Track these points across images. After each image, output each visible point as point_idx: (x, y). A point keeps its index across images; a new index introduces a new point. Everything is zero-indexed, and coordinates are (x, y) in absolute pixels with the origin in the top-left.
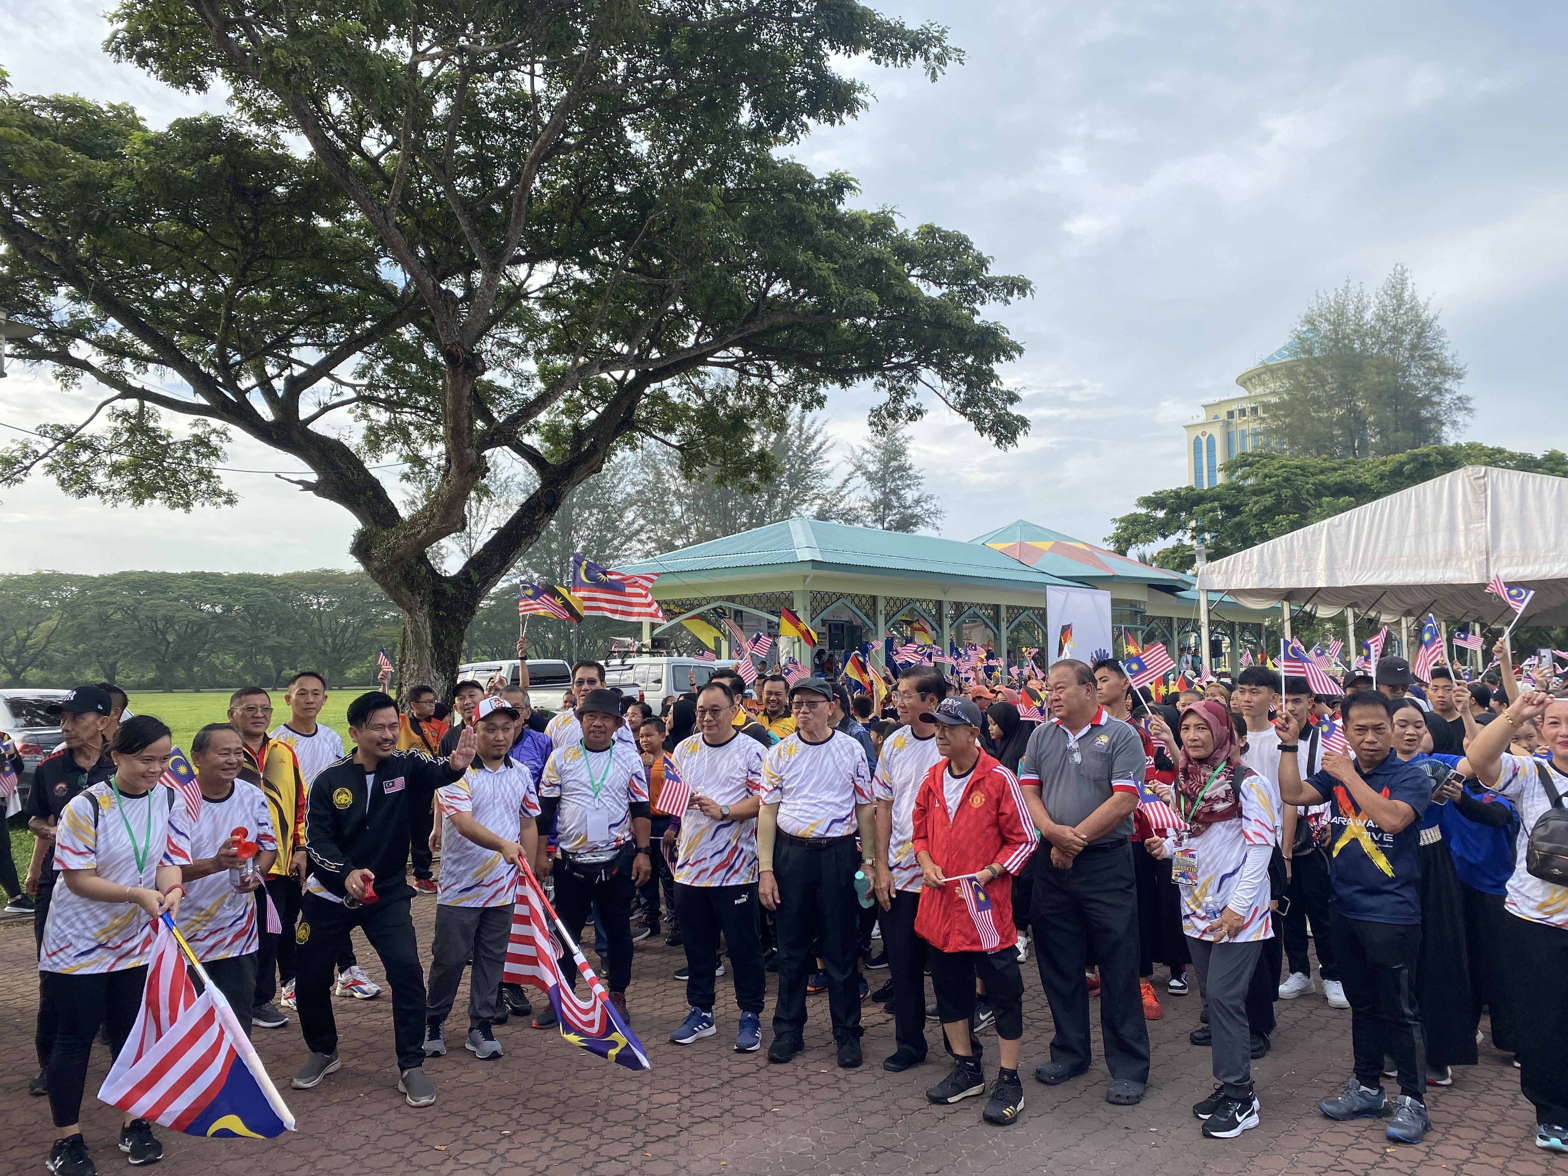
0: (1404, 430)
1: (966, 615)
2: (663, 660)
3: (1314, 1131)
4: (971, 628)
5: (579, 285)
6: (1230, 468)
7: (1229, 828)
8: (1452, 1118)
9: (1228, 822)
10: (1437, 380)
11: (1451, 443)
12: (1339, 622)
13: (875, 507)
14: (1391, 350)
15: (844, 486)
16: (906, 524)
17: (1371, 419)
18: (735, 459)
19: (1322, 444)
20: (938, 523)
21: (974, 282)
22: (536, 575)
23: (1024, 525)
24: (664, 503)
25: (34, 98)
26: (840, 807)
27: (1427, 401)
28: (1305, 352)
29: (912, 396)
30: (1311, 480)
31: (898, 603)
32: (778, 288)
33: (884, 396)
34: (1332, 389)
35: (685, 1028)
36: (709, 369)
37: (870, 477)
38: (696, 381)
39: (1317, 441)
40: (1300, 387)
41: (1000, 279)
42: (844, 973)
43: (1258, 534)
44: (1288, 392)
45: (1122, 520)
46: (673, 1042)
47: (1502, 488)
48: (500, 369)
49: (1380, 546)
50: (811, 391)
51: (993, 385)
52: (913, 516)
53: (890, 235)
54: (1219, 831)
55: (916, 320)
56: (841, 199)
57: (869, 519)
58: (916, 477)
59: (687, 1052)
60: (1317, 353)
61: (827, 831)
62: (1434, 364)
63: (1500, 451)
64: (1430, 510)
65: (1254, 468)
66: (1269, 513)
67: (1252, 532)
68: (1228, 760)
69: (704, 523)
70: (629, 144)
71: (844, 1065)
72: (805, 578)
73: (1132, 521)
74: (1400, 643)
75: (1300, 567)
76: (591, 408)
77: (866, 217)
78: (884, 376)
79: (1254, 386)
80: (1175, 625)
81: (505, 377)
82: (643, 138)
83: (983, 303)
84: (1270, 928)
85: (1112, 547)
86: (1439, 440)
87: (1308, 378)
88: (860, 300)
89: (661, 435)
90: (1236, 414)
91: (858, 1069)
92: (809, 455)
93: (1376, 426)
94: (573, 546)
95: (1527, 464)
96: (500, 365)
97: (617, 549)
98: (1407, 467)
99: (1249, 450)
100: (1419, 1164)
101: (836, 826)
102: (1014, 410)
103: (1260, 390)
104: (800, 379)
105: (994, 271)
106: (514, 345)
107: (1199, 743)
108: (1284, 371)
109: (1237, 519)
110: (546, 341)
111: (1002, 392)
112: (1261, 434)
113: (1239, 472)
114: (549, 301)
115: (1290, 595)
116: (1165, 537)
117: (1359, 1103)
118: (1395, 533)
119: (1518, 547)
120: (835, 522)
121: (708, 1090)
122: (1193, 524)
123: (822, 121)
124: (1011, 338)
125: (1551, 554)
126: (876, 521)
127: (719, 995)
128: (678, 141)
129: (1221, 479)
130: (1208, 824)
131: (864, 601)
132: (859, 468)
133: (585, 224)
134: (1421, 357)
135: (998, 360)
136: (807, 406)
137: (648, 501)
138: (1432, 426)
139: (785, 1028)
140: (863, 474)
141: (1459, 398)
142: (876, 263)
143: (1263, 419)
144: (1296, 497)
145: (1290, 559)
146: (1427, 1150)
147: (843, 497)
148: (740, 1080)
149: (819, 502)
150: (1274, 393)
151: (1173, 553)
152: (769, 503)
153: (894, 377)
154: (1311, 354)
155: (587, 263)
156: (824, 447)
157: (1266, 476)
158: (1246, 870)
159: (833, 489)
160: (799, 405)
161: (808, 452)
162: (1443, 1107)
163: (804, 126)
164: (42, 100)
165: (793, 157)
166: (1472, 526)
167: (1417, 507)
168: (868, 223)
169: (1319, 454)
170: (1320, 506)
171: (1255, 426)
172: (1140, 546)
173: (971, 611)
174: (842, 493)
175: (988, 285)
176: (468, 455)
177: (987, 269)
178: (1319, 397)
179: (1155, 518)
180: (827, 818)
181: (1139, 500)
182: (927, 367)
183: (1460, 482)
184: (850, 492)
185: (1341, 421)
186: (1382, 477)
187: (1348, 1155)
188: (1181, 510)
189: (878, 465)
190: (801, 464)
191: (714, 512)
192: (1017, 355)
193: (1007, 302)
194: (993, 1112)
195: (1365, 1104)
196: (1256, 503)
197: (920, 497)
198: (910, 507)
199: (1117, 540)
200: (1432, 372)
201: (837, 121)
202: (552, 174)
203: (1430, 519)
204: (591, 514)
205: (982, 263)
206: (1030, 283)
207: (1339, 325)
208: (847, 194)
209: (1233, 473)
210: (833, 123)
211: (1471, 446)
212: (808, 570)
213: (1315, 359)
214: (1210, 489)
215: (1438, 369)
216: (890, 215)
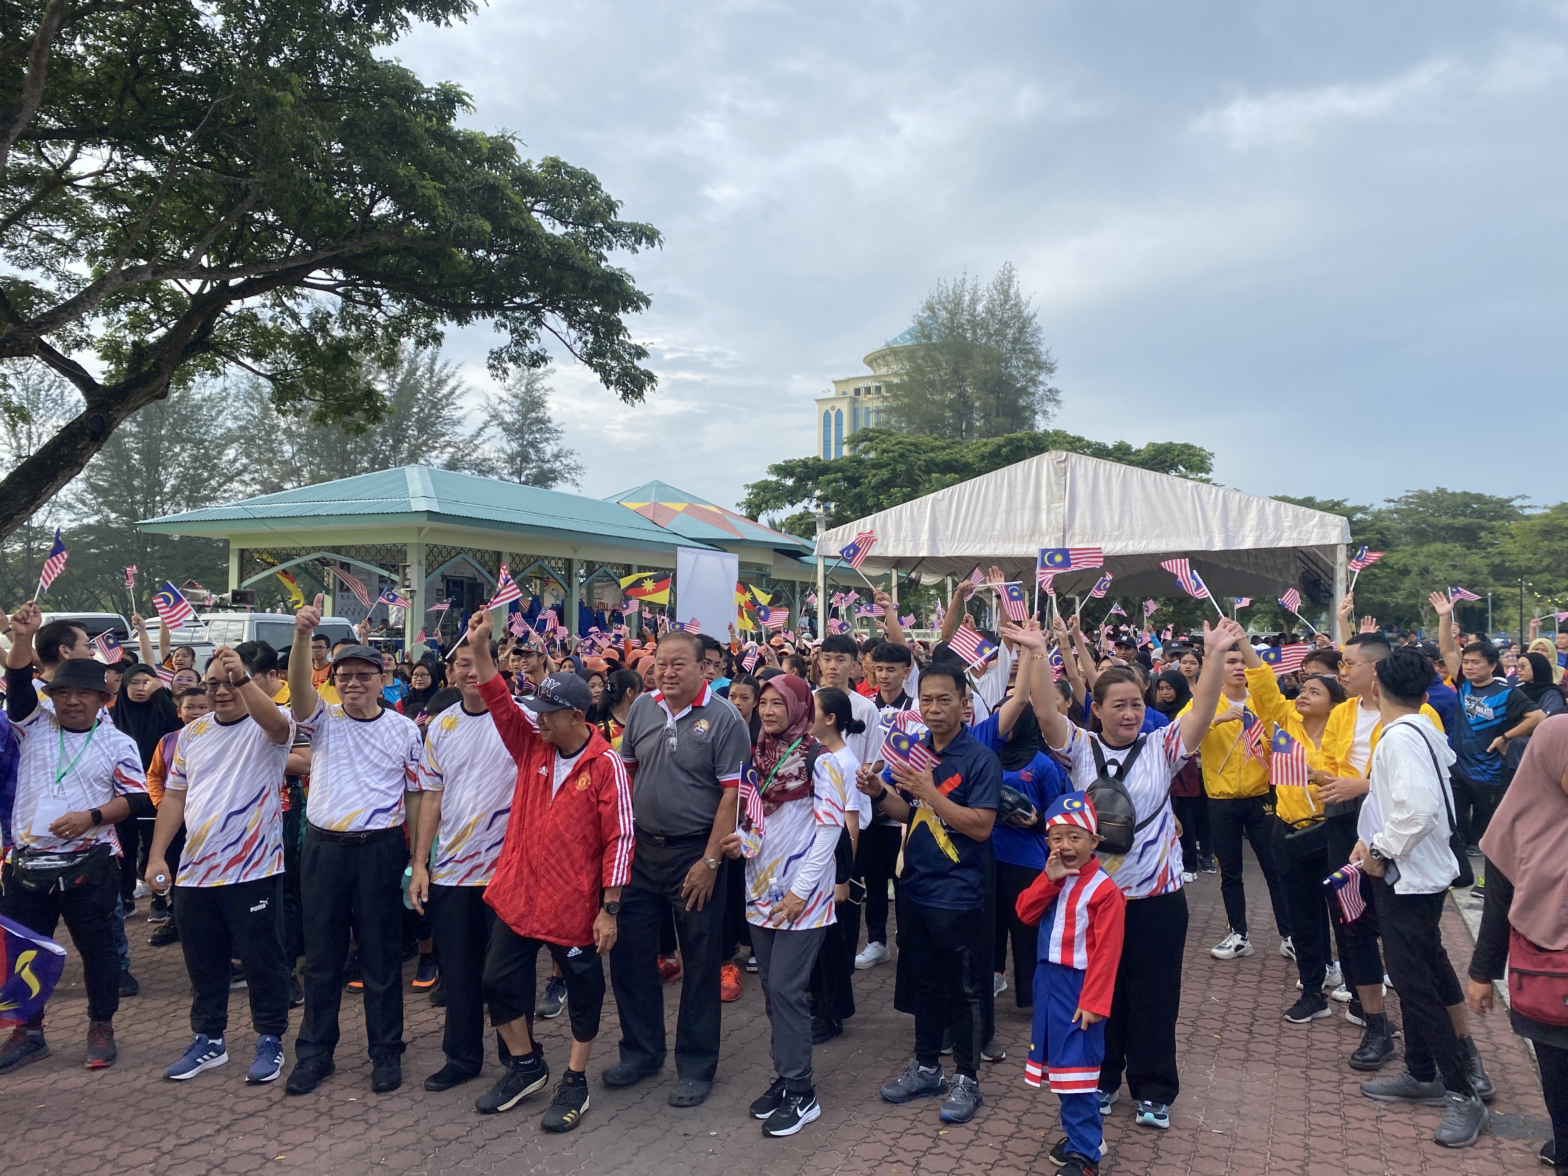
0: (1003, 416)
1: (596, 573)
2: (245, 616)
3: (872, 1118)
4: (603, 588)
5: (141, 178)
6: (854, 441)
7: (800, 807)
8: (1003, 1089)
9: (799, 801)
10: (1033, 372)
11: (1041, 430)
12: (941, 588)
13: (511, 459)
14: (997, 342)
15: (478, 434)
16: (544, 478)
17: (977, 404)
18: (337, 395)
19: (933, 424)
20: (578, 479)
21: (600, 225)
22: (113, 516)
23: (659, 485)
24: (273, 441)
26: (387, 794)
27: (1023, 391)
28: (925, 337)
29: (536, 341)
30: (923, 457)
31: (525, 560)
32: (383, 208)
33: (505, 338)
34: (946, 374)
35: (185, 1060)
36: (306, 291)
37: (507, 428)
38: (290, 303)
39: (931, 421)
40: (920, 370)
41: (628, 226)
42: (384, 984)
43: (875, 505)
44: (908, 374)
45: (754, 486)
46: (167, 1079)
47: (1079, 472)
48: (40, 269)
49: (977, 519)
50: (426, 326)
51: (621, 337)
52: (552, 471)
53: (511, 163)
54: (790, 811)
55: (537, 256)
56: (452, 115)
57: (506, 471)
58: (556, 431)
59: (185, 1089)
60: (934, 340)
61: (367, 823)
62: (1031, 357)
63: (1080, 439)
64: (1019, 490)
65: (874, 443)
66: (885, 486)
67: (869, 503)
68: (805, 737)
69: (318, 466)
70: (197, 15)
71: (378, 1090)
72: (420, 530)
73: (763, 488)
74: (991, 608)
75: (906, 537)
76: (163, 325)
77: (483, 139)
78: (506, 317)
79: (879, 365)
80: (798, 589)
81: (48, 278)
82: (215, 10)
83: (610, 248)
84: (833, 914)
85: (744, 513)
86: (1032, 427)
87: (926, 362)
88: (470, 227)
89: (248, 361)
90: (862, 391)
91: (394, 1093)
92: (441, 400)
93: (981, 411)
94: (162, 485)
95: (1100, 452)
96: (41, 264)
97: (215, 490)
98: (1004, 450)
99: (872, 426)
100: (968, 1145)
101: (380, 817)
102: (642, 364)
103: (884, 370)
104: (414, 311)
105: (623, 216)
106: (60, 242)
107: (773, 718)
108: (905, 354)
109: (857, 490)
110: (101, 241)
111: (630, 346)
112: (883, 411)
113: (861, 446)
114: (102, 193)
115: (898, 563)
116: (793, 504)
117: (918, 1083)
118: (989, 509)
119: (1089, 526)
120: (467, 472)
121: (198, 1140)
122: (818, 493)
123: (425, 18)
124: (638, 287)
125: (1115, 533)
126: (511, 474)
127: (231, 1017)
128: (258, 20)
129: (846, 451)
130: (779, 803)
131: (487, 557)
132: (494, 417)
133: (142, 104)
134: (1021, 351)
135: (625, 309)
136: (421, 343)
137: (252, 439)
138: (1027, 414)
139: (309, 1051)
140: (500, 424)
141: (1050, 390)
142: (493, 190)
143: (886, 398)
144: (910, 472)
145: (898, 529)
146: (976, 1128)
147: (477, 447)
148: (244, 1122)
149: (451, 450)
150: (896, 374)
151: (799, 520)
152: (394, 448)
153: (517, 318)
154: (930, 339)
155: (150, 153)
156: (457, 392)
157: (884, 451)
158: (814, 851)
159: (467, 436)
160: (412, 340)
161: (439, 396)
162: (995, 1078)
163: (403, 19)
165: (399, 61)
166: (1053, 506)
167: (1009, 485)
168: (485, 146)
169: (932, 433)
170: (930, 481)
171: (878, 404)
172: (770, 512)
173: (602, 570)
174: (476, 442)
175: (616, 229)
177: (615, 213)
178: (935, 380)
179: (784, 486)
180: (368, 808)
181: (770, 468)
182: (553, 311)
183: (1045, 465)
184: (484, 442)
185: (951, 406)
186: (983, 458)
187: (901, 1143)
188: (809, 479)
189: (516, 416)
190: (431, 408)
191: (330, 455)
192: (643, 307)
193: (635, 250)
194: (552, 1121)
195: (923, 1083)
196: (874, 476)
197: (560, 452)
198: (549, 461)
199: (749, 505)
200: (1029, 365)
201: (443, 21)
202: (100, 38)
203: (1019, 497)
204: (183, 450)
205: (611, 206)
206: (659, 233)
207: (955, 314)
208: (459, 110)
209: (856, 446)
210: (438, 23)
211: (1057, 433)
212: (423, 521)
213: (933, 344)
214: (835, 461)
215: (1035, 362)
216: (511, 141)
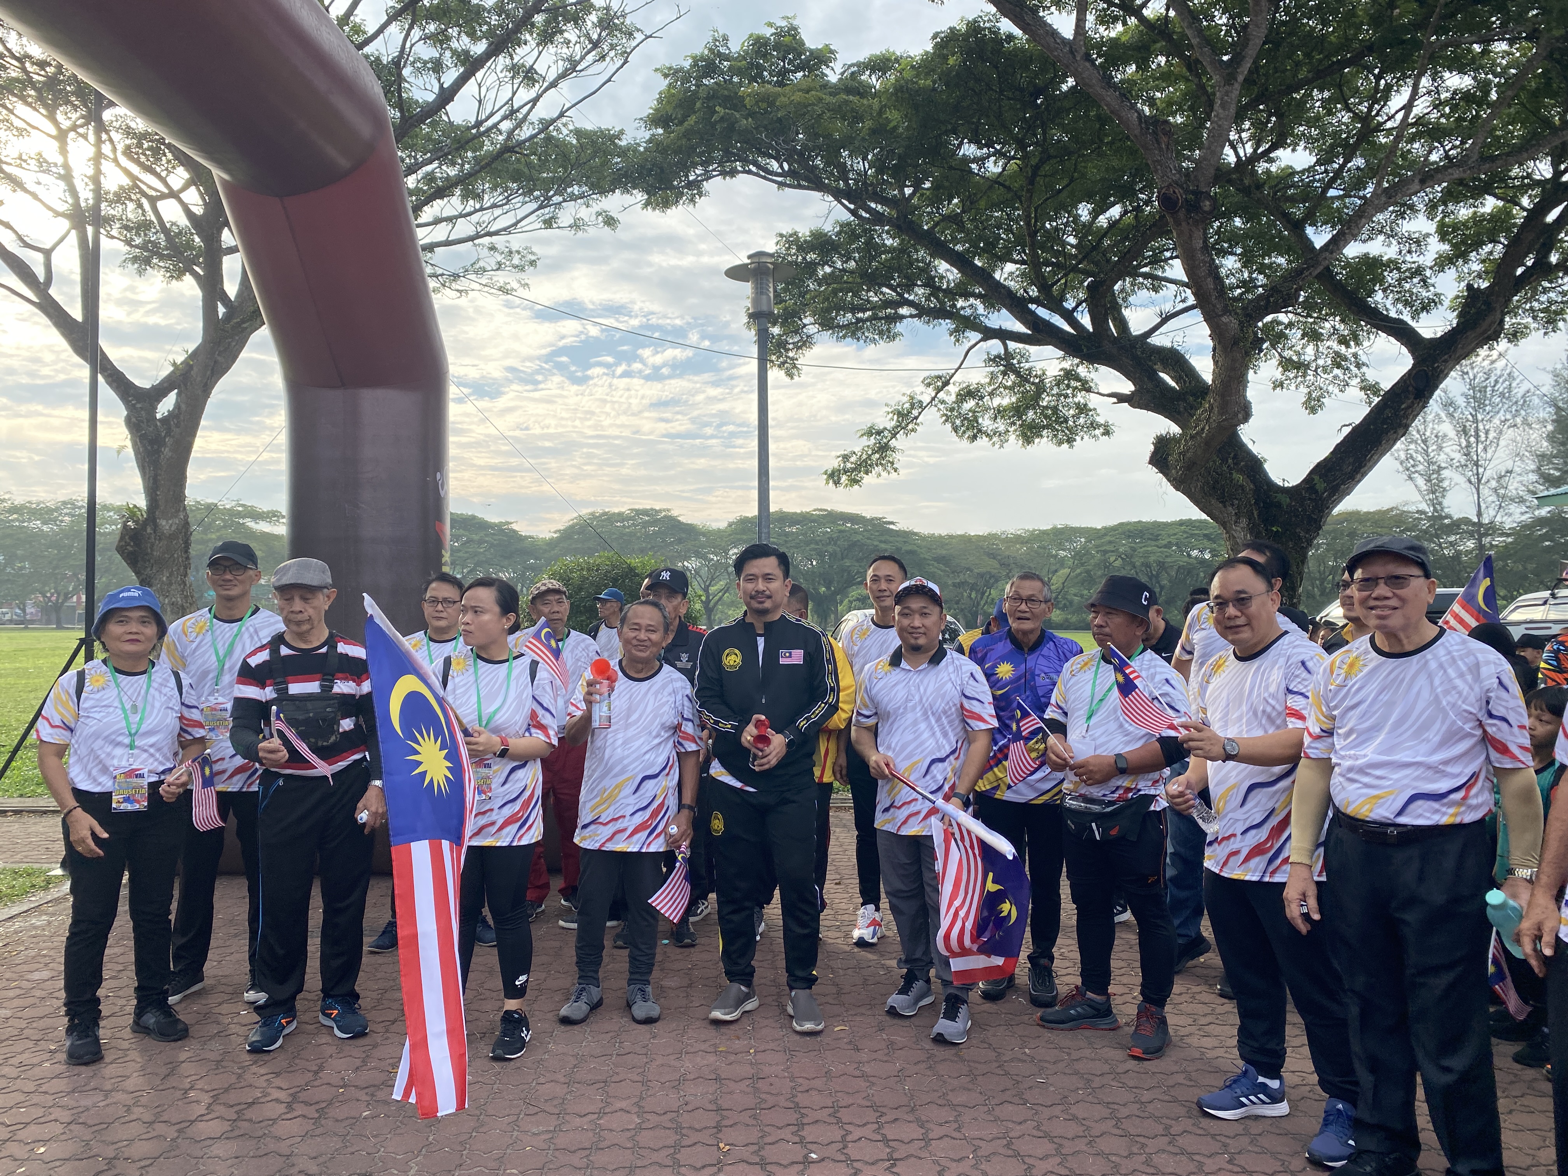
25: (853, 65)
35: (1224, 1093)
101: (1425, 805)
164: (858, 64)
176: (1226, 324)
180: (1404, 789)
